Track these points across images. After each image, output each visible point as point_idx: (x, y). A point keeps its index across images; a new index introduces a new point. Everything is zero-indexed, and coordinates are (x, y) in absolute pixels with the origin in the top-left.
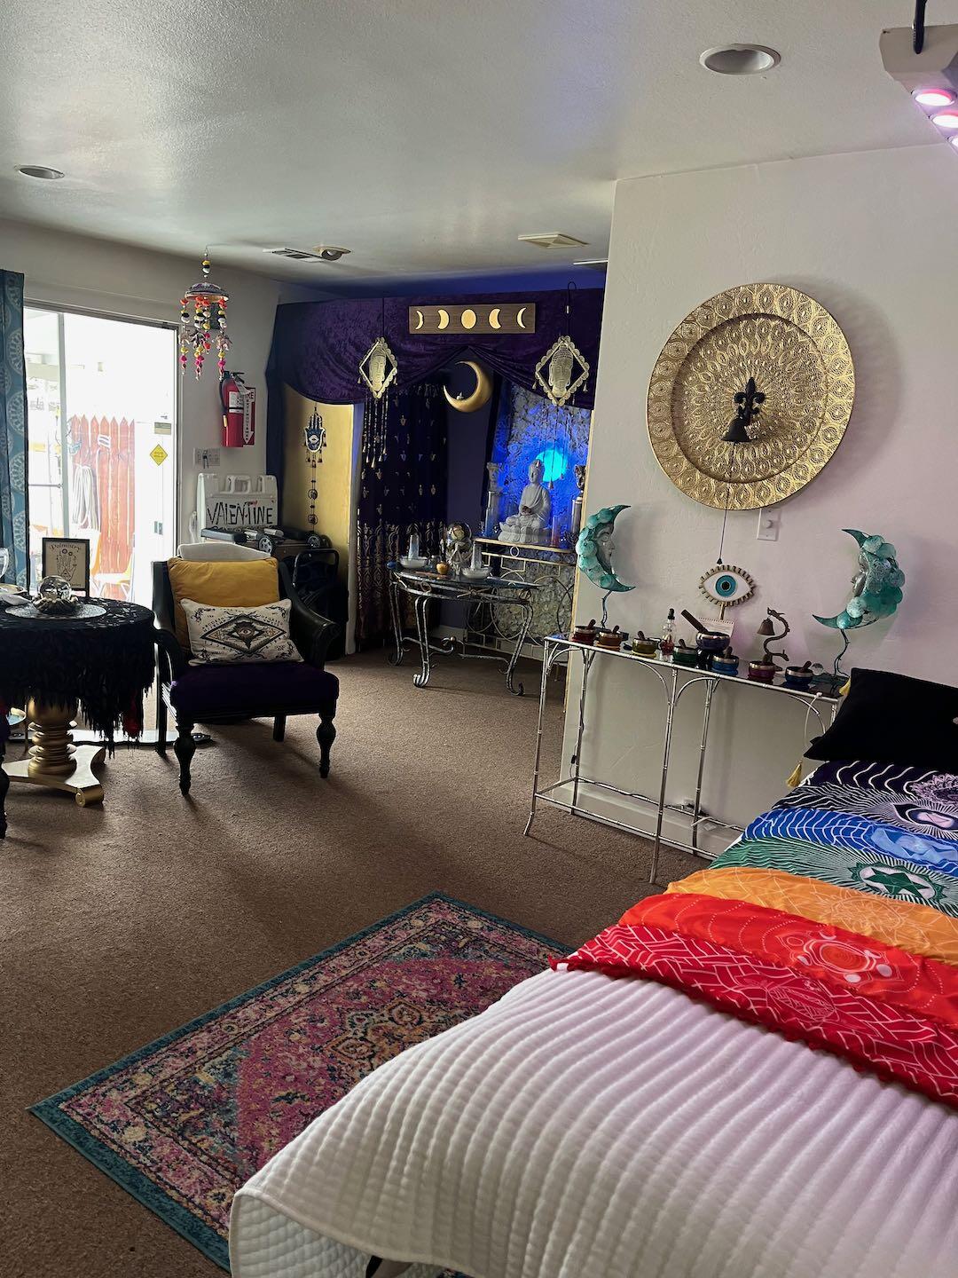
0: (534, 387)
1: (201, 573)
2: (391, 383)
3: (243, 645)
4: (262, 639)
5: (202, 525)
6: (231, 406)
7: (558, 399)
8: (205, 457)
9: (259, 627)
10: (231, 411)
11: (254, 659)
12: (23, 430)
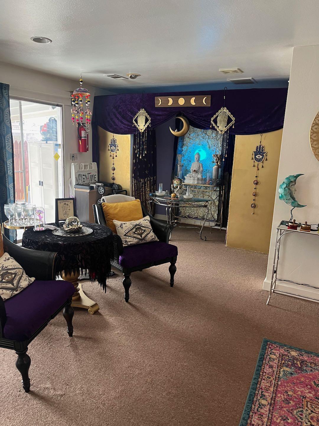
0: (211, 127)
1: (116, 208)
2: (148, 126)
3: (139, 237)
4: (145, 233)
5: (74, 183)
6: (82, 136)
7: (222, 131)
8: (73, 157)
9: (143, 229)
10: (82, 138)
11: (143, 242)
12: (11, 150)
